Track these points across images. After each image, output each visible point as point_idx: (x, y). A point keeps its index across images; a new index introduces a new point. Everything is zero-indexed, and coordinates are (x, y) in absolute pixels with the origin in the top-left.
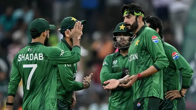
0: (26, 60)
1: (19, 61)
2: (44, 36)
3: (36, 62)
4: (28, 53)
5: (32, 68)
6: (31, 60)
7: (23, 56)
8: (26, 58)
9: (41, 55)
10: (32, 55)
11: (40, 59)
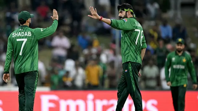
0: (18, 36)
1: (13, 37)
2: (28, 22)
3: (26, 37)
4: (20, 31)
5: (24, 41)
6: (22, 36)
7: (16, 34)
8: (19, 35)
9: (29, 33)
10: (23, 33)
11: (29, 36)
